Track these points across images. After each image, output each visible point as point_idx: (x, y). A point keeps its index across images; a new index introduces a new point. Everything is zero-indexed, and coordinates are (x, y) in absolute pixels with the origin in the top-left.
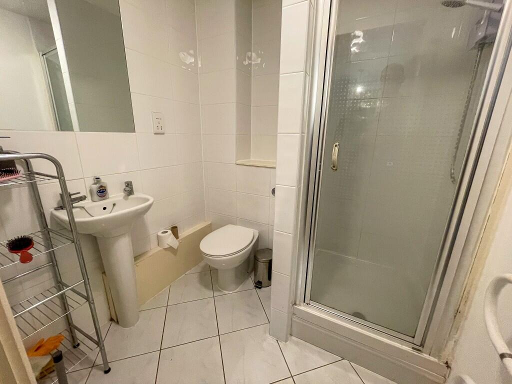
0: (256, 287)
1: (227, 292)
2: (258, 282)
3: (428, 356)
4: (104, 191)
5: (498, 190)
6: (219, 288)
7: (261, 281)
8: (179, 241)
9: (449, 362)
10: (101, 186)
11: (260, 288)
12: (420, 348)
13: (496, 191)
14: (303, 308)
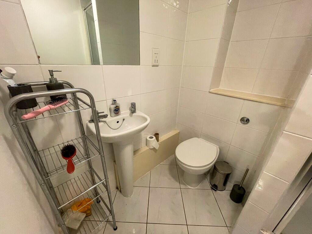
0: (212, 189)
2: (214, 185)
4: (118, 110)
6: (184, 182)
8: (159, 144)
10: (117, 106)
11: (216, 191)
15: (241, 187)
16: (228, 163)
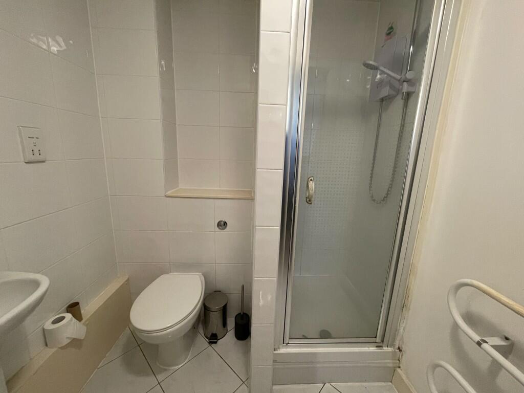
0: (211, 343)
1: (176, 367)
2: (211, 336)
3: (387, 348)
5: (423, 211)
6: (162, 367)
7: (214, 333)
8: (84, 324)
9: (400, 347)
11: (216, 343)
12: (381, 344)
13: (422, 212)
14: (283, 350)
15: (244, 313)
16: (220, 291)
